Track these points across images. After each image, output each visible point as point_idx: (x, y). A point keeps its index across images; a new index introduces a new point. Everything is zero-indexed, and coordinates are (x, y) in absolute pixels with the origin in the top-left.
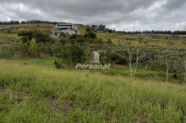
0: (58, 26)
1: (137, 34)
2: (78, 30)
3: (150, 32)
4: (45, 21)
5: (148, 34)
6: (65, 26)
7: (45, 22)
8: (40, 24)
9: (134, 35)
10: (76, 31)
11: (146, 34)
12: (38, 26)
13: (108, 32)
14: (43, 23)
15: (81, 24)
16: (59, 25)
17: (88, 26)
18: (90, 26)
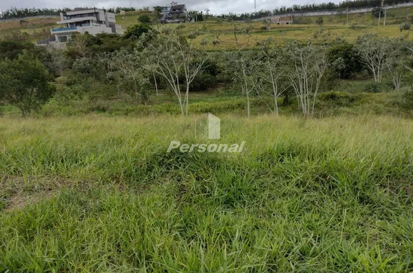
0: (65, 18)
1: (262, 19)
2: (117, 23)
3: (289, 11)
4: (40, 11)
5: (285, 16)
6: (81, 15)
7: (40, 13)
8: (29, 19)
9: (255, 20)
10: (112, 26)
11: (282, 16)
12: (24, 24)
13: (193, 20)
14: (35, 14)
15: (130, 7)
16: (67, 16)
17: (147, 10)
18: (151, 9)
